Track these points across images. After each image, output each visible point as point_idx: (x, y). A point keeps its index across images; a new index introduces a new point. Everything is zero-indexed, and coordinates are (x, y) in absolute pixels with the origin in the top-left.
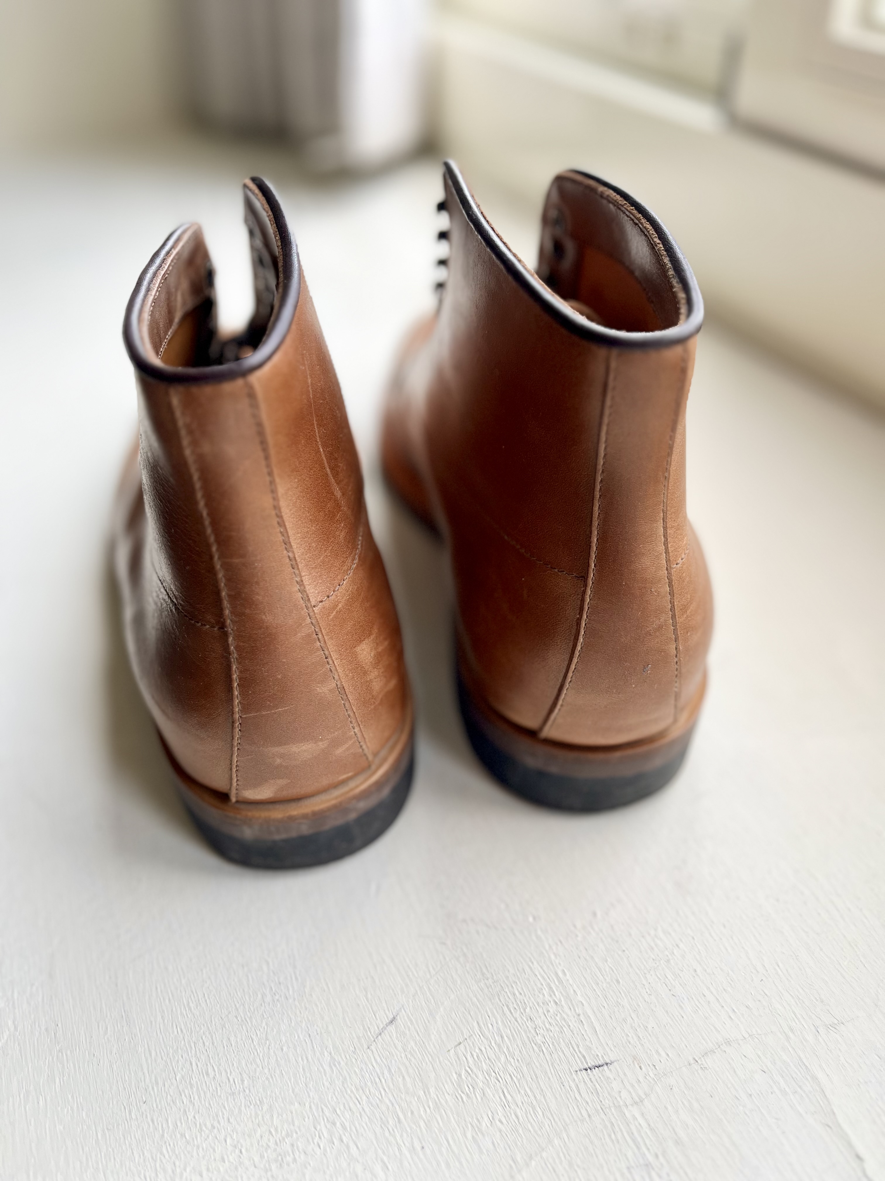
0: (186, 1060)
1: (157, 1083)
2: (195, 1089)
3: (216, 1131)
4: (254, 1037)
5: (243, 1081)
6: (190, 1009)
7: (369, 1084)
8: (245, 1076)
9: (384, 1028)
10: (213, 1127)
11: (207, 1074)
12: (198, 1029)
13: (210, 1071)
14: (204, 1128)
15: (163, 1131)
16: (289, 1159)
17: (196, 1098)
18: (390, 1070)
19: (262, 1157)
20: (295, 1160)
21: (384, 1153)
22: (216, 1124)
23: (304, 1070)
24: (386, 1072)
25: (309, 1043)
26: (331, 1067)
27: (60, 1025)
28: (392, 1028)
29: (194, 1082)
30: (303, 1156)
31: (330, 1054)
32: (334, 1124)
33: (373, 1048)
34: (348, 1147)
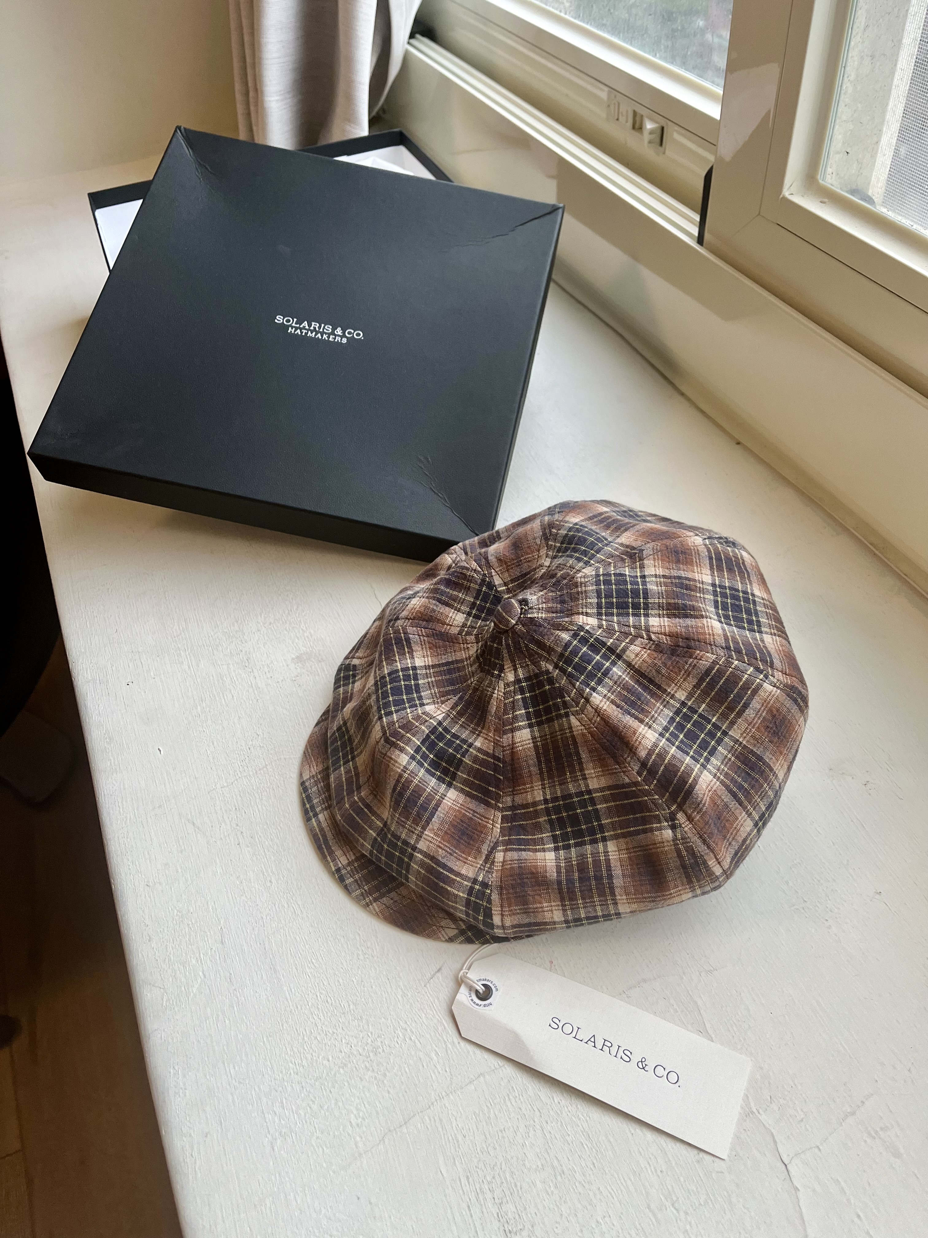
0: (313, 994)
1: (297, 1008)
2: (320, 1011)
3: (335, 1034)
4: (354, 980)
5: (349, 1006)
6: (313, 963)
7: (426, 1007)
8: (350, 1003)
9: (434, 974)
10: (334, 1033)
11: (327, 1001)
12: (319, 975)
13: (329, 1000)
14: (328, 1033)
15: (304, 1036)
16: (380, 1050)
17: (322, 1015)
18: (438, 999)
19: (364, 1049)
20: (383, 1051)
21: (436, 1046)
22: (335, 1031)
23: (386, 999)
24: (436, 1000)
25: (388, 984)
26: (402, 997)
27: (232, 974)
28: (439, 975)
29: (319, 1007)
30: (388, 1048)
31: (402, 989)
32: (406, 1030)
33: (428, 986)
34: (415, 1042)
